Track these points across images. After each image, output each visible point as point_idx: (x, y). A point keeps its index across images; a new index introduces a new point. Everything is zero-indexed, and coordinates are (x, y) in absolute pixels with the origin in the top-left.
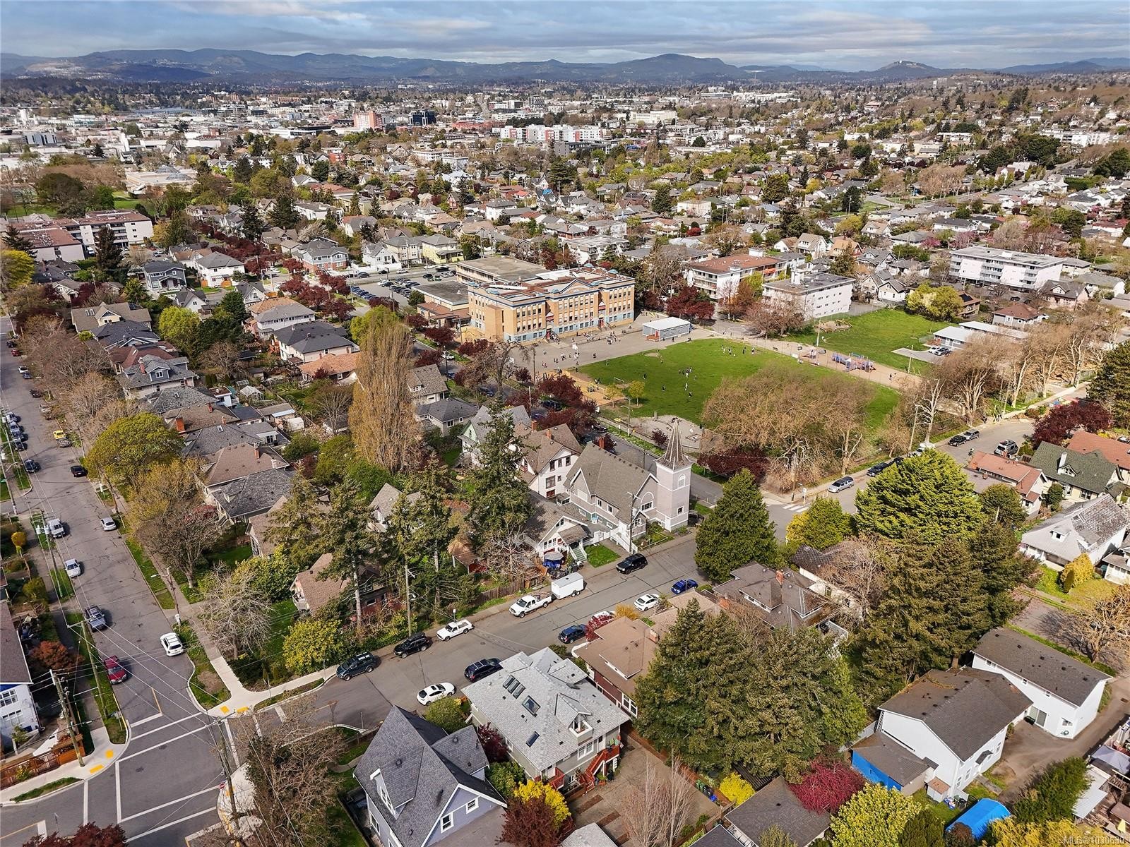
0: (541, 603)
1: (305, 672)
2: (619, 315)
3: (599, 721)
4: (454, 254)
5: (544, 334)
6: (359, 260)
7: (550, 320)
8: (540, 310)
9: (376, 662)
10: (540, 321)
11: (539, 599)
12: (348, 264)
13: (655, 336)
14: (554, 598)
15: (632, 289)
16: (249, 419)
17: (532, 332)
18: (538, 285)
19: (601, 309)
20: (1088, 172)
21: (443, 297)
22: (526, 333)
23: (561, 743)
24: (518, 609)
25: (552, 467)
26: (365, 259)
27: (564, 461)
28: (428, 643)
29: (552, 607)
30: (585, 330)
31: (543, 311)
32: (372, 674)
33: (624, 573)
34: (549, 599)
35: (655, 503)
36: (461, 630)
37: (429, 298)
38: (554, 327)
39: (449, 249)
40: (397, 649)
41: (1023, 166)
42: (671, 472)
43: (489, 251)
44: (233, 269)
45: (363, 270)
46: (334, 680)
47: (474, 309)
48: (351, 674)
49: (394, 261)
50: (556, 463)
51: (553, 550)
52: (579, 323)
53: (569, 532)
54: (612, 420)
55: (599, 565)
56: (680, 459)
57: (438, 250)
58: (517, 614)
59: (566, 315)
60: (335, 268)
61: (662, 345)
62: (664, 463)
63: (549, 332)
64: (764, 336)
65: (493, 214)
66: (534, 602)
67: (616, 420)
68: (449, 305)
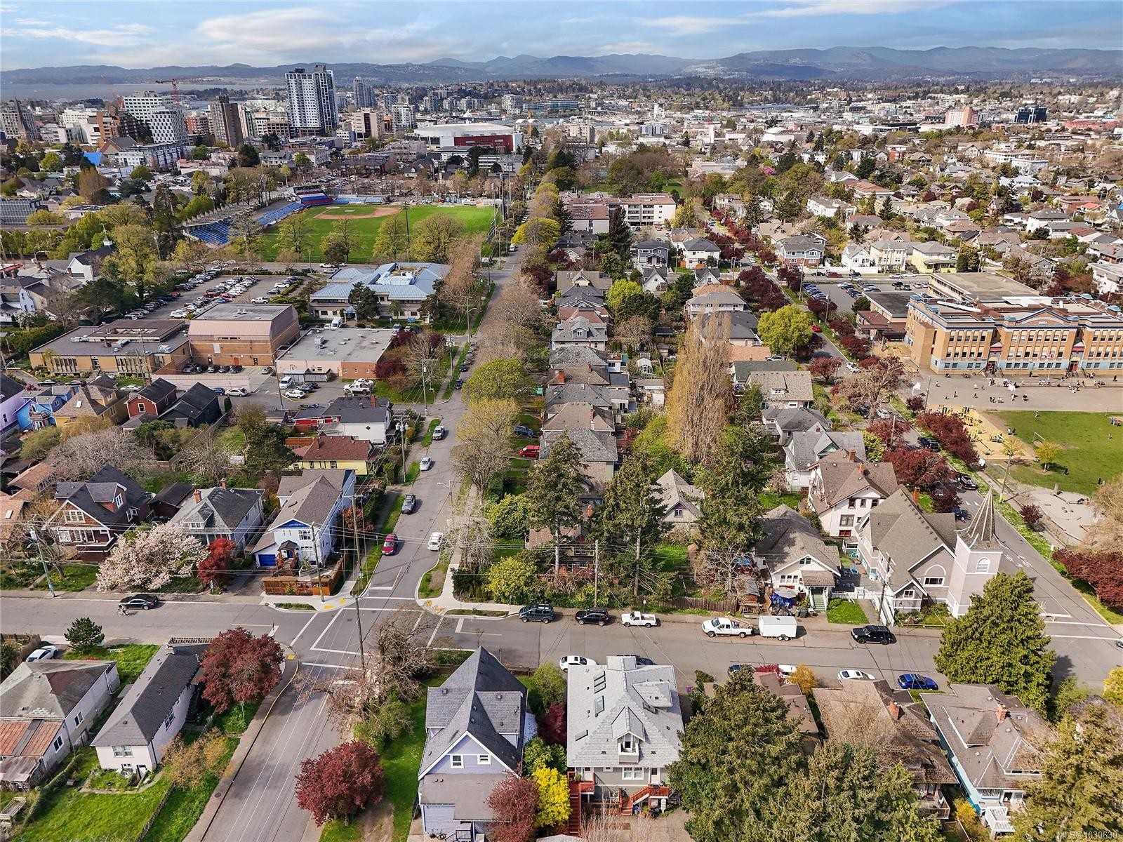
0: (737, 631)
1: (499, 601)
3: (654, 753)
4: (944, 265)
5: (984, 365)
6: (836, 260)
7: (996, 351)
8: (983, 338)
9: (556, 617)
10: (981, 350)
11: (737, 626)
12: (822, 262)
14: (755, 632)
16: (617, 385)
17: (966, 361)
18: (996, 309)
19: (1075, 350)
21: (888, 308)
22: (958, 360)
23: (604, 752)
24: (708, 626)
25: (852, 504)
26: (844, 259)
27: (869, 502)
28: (609, 621)
29: (749, 640)
30: (1045, 370)
31: (988, 339)
32: (545, 625)
33: (857, 640)
34: (749, 631)
36: (644, 622)
37: (874, 305)
38: (1000, 361)
39: (941, 259)
40: (578, 614)
42: (968, 549)
43: (994, 267)
44: (709, 254)
46: (515, 617)
47: (910, 324)
48: (529, 617)
49: (873, 265)
50: (858, 502)
51: (792, 587)
52: (1038, 362)
53: (815, 575)
54: (995, 480)
55: (836, 622)
56: (987, 538)
57: (928, 258)
58: (706, 631)
59: (1021, 349)
60: (807, 264)
62: (966, 539)
63: (991, 365)
65: (1033, 224)
66: (728, 626)
67: (999, 479)
68: (889, 316)
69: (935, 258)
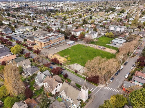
2: (62, 41)
6: (15, 32)
7: (50, 43)
8: (48, 42)
12: (12, 33)
13: (69, 45)
15: (64, 36)
17: (47, 46)
18: (48, 37)
19: (59, 40)
20: (119, 13)
21: (30, 39)
25: (56, 87)
26: (16, 31)
27: (59, 85)
35: (81, 96)
37: (27, 40)
39: (31, 29)
41: (111, 12)
42: (85, 91)
43: (38, 28)
45: (15, 34)
47: (36, 42)
49: (21, 32)
52: (56, 43)
54: (65, 66)
56: (87, 87)
57: (29, 29)
59: (53, 42)
60: (10, 33)
61: (71, 46)
62: (83, 89)
63: (51, 45)
64: (86, 43)
65: (38, 21)
67: (66, 66)
68: (31, 41)
69: (30, 29)
